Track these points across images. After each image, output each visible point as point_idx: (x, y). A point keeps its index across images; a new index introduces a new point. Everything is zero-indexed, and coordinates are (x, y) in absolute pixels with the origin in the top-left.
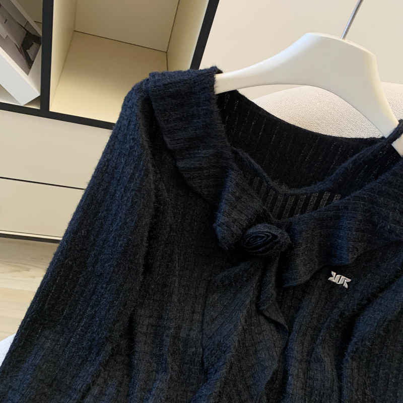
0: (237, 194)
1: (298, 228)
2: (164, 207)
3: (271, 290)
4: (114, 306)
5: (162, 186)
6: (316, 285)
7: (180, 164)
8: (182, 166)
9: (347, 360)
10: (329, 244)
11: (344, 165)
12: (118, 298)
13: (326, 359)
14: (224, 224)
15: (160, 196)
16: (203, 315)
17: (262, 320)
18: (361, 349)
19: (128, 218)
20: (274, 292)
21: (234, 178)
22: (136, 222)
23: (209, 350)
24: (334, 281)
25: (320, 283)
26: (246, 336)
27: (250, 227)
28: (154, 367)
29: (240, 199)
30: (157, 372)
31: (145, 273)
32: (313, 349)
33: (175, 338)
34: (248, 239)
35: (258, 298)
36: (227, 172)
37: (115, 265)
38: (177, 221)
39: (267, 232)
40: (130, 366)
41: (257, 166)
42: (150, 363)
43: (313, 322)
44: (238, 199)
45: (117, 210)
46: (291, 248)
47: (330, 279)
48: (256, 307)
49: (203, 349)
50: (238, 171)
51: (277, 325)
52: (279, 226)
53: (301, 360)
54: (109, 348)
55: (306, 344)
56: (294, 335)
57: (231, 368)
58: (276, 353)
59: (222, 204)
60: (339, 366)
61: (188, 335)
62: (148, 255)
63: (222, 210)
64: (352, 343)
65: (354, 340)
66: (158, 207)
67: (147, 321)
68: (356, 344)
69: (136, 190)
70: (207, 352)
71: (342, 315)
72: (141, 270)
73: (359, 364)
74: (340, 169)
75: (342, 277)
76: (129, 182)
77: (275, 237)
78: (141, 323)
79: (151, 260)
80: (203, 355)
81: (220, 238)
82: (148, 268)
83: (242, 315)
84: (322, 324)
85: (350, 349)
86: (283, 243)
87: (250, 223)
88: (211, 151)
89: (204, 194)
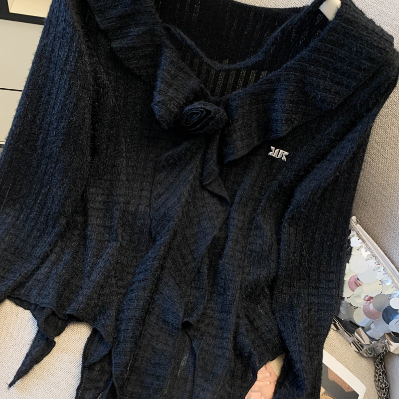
0: (173, 72)
1: (234, 104)
2: (104, 89)
3: (213, 166)
4: (64, 184)
5: (100, 68)
6: (256, 160)
7: (114, 45)
9: (284, 226)
10: (266, 119)
11: (273, 35)
12: (67, 177)
13: (265, 226)
14: (160, 102)
15: (99, 78)
16: (151, 192)
17: (206, 195)
18: (297, 215)
19: (67, 100)
20: (216, 168)
21: (168, 55)
22: (74, 104)
23: (155, 220)
24: (274, 155)
25: (260, 158)
26: (190, 208)
27: (187, 105)
28: (106, 237)
29: (176, 77)
30: (109, 241)
31: (93, 156)
32: (254, 218)
33: (124, 211)
34: (186, 117)
35: (201, 175)
36: (161, 50)
37: (60, 145)
38: (119, 104)
39: (201, 108)
40: (84, 237)
41: (189, 42)
42: (103, 234)
43: (254, 194)
44: (174, 77)
45: (57, 93)
46: (228, 125)
47: (270, 153)
48: (200, 183)
49: (151, 220)
50: (172, 49)
51: (221, 199)
52: (217, 104)
53: (242, 228)
54: (63, 221)
55: (247, 213)
56: (235, 206)
57: (176, 235)
58: (218, 223)
59: (158, 83)
60: (278, 233)
61: (137, 209)
62: (93, 138)
63: (158, 89)
64: (289, 210)
65: (291, 207)
66: (98, 90)
67: (99, 199)
68: (292, 211)
69: (72, 72)
70: (154, 223)
71: (280, 186)
72: (88, 152)
73: (296, 230)
74: (270, 39)
75: (281, 151)
76: (65, 64)
77: (209, 112)
78: (93, 199)
79: (98, 142)
80: (151, 226)
81: (157, 117)
82: (95, 151)
83: (184, 190)
84: (263, 195)
85: (287, 215)
86: (218, 118)
87: (186, 101)
88: (143, 28)
89: (143, 76)
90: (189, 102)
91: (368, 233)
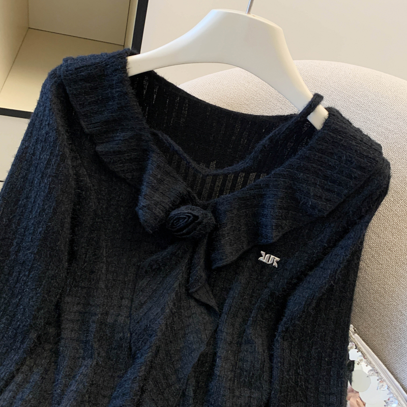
0: (159, 176)
1: (222, 208)
2: (86, 193)
3: (200, 272)
4: (37, 293)
5: (83, 171)
6: (246, 265)
7: (99, 148)
8: (101, 150)
9: (277, 340)
10: (255, 223)
11: (261, 143)
12: (41, 285)
13: (256, 340)
14: (146, 207)
15: (81, 181)
16: (132, 300)
17: (193, 303)
18: (291, 328)
19: (46, 204)
20: (203, 274)
21: (155, 160)
22: (53, 209)
23: (136, 334)
24: (264, 261)
25: (249, 264)
26: (175, 319)
27: (173, 209)
28: (81, 353)
29: (162, 181)
30: (84, 358)
31: (70, 261)
32: (245, 330)
33: (101, 323)
34: (172, 221)
35: (188, 281)
36: (148, 155)
37: (36, 252)
38: (102, 206)
39: (188, 213)
40: (56, 353)
41: (177, 147)
42: (77, 349)
43: (244, 303)
44: (160, 181)
45: (36, 196)
46: (216, 228)
47: (261, 259)
48: (186, 290)
49: (131, 334)
50: (159, 154)
51: (208, 308)
52: (205, 207)
53: (231, 342)
54: (33, 335)
55: (237, 325)
56: (224, 316)
57: (158, 351)
58: (205, 336)
59: (143, 187)
60: (270, 347)
61: (116, 321)
62: (72, 242)
63: (144, 193)
64: (282, 323)
65: (284, 319)
66: (80, 193)
67: (76, 308)
68: (285, 323)
69: (53, 176)
70: (135, 336)
71: (272, 295)
72: (65, 257)
73: (291, 344)
74: (259, 146)
75: (272, 256)
76: (46, 168)
77: (196, 217)
78: (68, 309)
79: (76, 247)
80: (131, 340)
81: (142, 221)
82: (72, 256)
83: (169, 299)
84: (254, 304)
85: (281, 328)
86: (206, 223)
87: (173, 205)
88: (129, 134)
89: (128, 179)
90: (175, 206)
91: (367, 344)
